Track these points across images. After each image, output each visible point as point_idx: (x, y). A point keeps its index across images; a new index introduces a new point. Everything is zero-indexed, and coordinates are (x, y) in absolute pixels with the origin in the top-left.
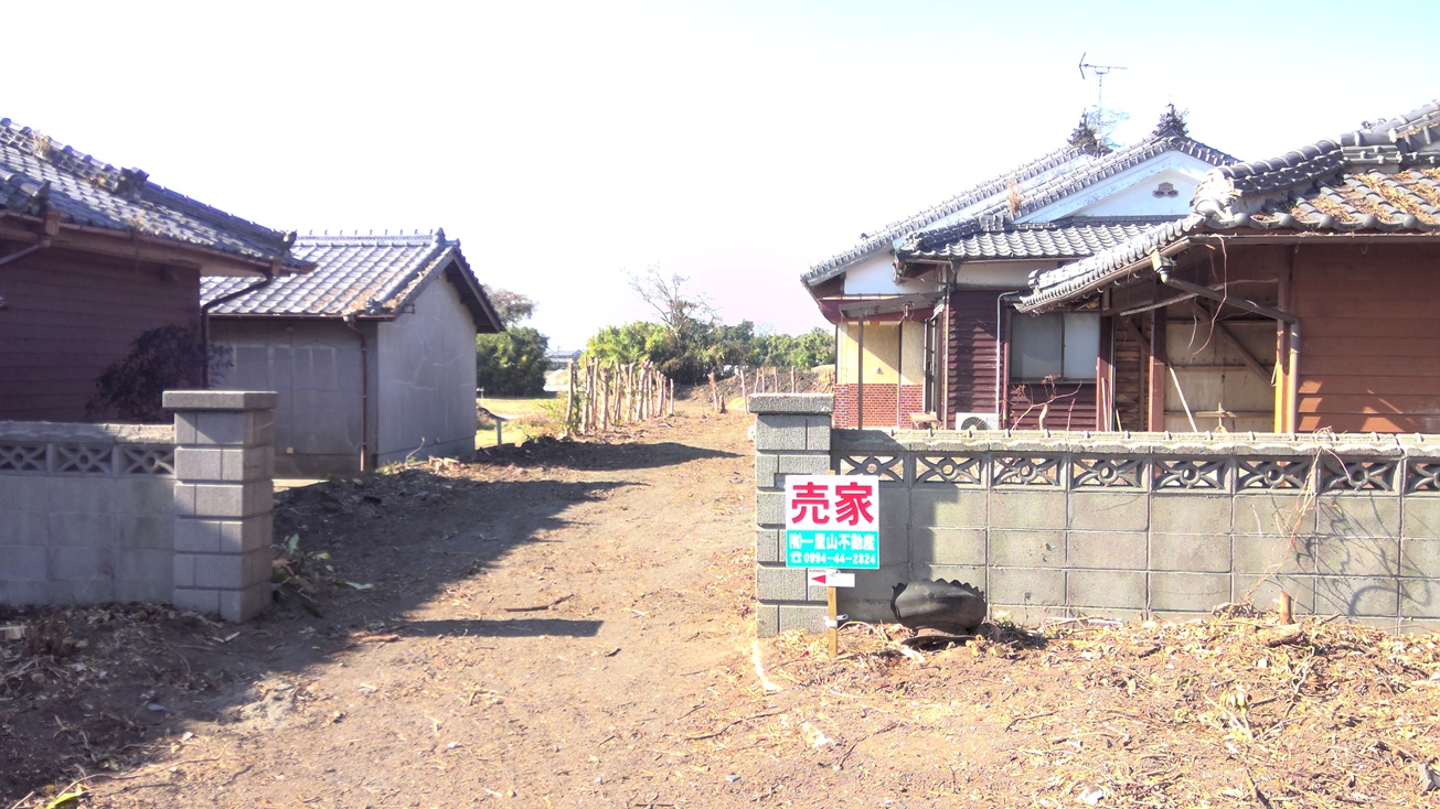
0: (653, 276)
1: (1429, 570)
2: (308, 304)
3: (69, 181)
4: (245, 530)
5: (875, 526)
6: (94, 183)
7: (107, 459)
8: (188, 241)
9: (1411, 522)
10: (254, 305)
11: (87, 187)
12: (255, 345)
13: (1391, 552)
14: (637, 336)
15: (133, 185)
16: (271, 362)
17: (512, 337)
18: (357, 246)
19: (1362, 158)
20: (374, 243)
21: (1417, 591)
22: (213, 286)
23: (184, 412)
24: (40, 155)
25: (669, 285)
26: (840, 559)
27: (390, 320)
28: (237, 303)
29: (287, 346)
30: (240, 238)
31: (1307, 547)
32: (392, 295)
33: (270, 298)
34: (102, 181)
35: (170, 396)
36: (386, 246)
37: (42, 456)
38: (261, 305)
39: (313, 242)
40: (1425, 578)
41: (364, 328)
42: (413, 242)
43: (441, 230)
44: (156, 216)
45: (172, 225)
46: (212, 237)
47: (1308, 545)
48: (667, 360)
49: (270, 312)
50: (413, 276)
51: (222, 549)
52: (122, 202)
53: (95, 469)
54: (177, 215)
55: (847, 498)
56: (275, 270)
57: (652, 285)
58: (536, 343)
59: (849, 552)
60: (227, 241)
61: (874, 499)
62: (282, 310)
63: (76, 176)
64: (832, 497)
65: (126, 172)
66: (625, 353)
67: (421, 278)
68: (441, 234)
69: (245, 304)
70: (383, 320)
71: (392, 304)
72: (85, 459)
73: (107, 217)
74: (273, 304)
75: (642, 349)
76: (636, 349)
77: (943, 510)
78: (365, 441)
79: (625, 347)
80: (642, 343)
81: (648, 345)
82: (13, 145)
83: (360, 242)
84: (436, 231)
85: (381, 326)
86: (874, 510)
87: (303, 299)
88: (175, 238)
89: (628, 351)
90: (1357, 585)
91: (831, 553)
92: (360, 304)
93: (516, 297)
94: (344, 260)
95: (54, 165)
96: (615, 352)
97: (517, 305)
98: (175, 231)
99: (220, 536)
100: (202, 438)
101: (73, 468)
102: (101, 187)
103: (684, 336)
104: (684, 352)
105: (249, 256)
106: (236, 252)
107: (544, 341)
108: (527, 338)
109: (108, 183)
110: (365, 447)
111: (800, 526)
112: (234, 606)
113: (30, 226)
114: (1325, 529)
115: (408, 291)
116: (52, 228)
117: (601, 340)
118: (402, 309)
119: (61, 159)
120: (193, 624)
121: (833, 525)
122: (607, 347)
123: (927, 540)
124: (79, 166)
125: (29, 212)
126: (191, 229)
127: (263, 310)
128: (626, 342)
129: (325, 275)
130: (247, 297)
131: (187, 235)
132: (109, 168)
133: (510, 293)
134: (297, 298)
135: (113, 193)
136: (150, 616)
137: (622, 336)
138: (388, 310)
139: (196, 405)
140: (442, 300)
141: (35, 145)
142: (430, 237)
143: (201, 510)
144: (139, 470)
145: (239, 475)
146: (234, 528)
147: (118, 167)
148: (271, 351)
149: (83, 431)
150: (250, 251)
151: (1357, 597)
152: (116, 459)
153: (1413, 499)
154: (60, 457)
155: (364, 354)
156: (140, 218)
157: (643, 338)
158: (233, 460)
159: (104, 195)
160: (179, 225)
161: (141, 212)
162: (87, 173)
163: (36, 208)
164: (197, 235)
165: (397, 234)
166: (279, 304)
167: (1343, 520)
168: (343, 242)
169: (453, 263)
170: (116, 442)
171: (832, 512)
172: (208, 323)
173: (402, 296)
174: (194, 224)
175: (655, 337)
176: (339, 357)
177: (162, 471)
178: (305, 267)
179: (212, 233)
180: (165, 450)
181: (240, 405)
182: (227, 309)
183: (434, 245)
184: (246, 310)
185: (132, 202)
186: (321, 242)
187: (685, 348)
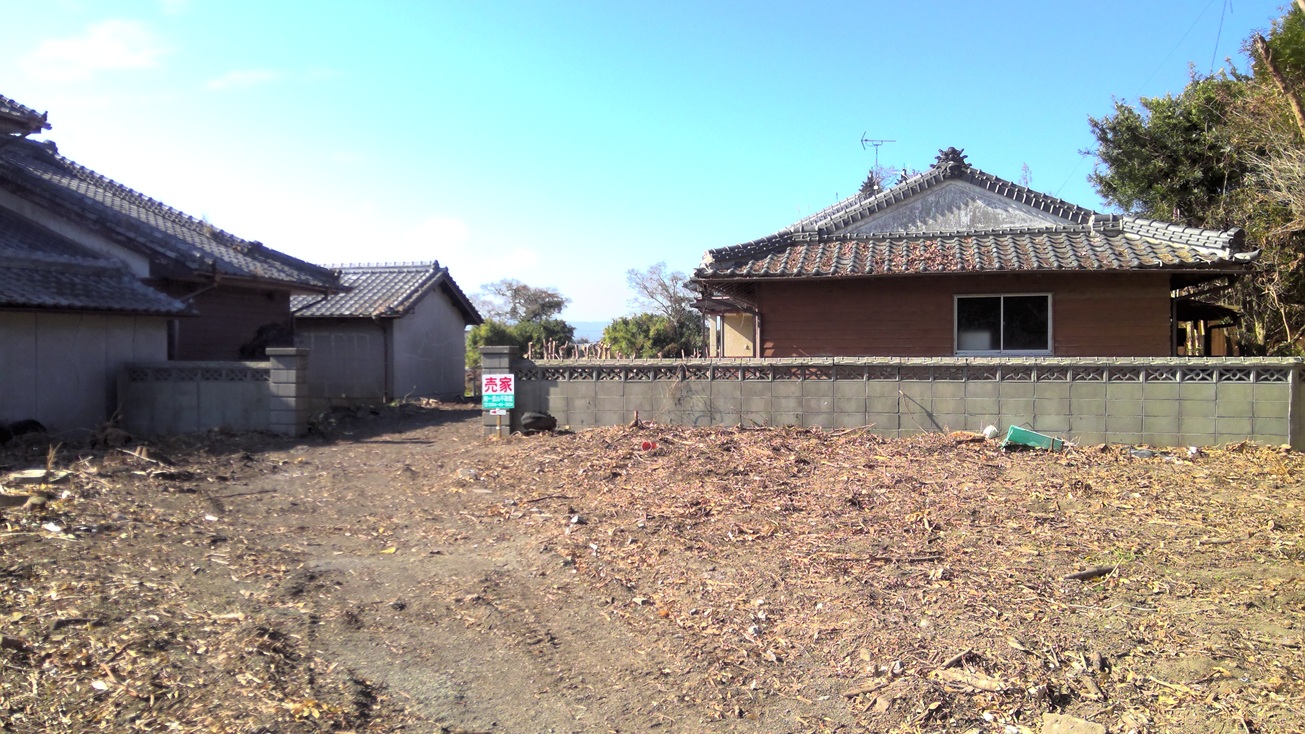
0: (655, 277)
1: (722, 409)
2: (353, 309)
3: (223, 249)
4: (297, 402)
5: (513, 392)
6: (235, 249)
7: (245, 376)
8: (282, 280)
9: (714, 390)
10: (323, 310)
11: (231, 252)
12: (325, 334)
13: (708, 403)
14: (643, 324)
15: (256, 250)
16: (333, 344)
17: (545, 328)
18: (386, 272)
19: (801, 239)
20: (396, 270)
21: (718, 416)
22: (297, 302)
23: (274, 356)
24: (208, 235)
25: (668, 283)
26: (501, 405)
27: (399, 318)
28: (314, 309)
29: (341, 334)
30: (311, 275)
31: (679, 401)
32: (401, 303)
33: (332, 306)
34: (239, 248)
35: (269, 350)
36: (403, 272)
37: (220, 375)
38: (327, 310)
39: (361, 271)
40: (721, 412)
41: (384, 323)
42: (419, 269)
43: (436, 261)
44: (266, 266)
45: (274, 271)
46: (295, 276)
47: (679, 400)
48: (667, 345)
49: (331, 314)
50: (416, 290)
51: (287, 409)
52: (249, 260)
53: (241, 379)
54: (277, 264)
55: (503, 383)
56: (329, 291)
57: (656, 284)
58: (564, 332)
59: (504, 402)
60: (303, 277)
61: (512, 383)
62: (338, 313)
63: (226, 246)
64: (498, 382)
65: (251, 243)
66: (633, 340)
67: (420, 292)
68: (436, 264)
69: (318, 309)
70: (394, 318)
71: (400, 308)
72: (237, 376)
73: (242, 270)
74: (334, 309)
75: (647, 336)
76: (642, 336)
77: (552, 390)
78: (386, 389)
79: (633, 335)
80: (647, 331)
81: (651, 333)
82: (194, 230)
83: (387, 270)
84: (433, 262)
85: (396, 322)
86: (512, 387)
87: (351, 306)
88: (276, 279)
89: (636, 338)
90: (697, 415)
91: (498, 403)
92: (382, 309)
93: (550, 295)
94: (378, 281)
95: (215, 240)
96: (625, 338)
97: (548, 302)
98: (276, 275)
99: (287, 404)
100: (281, 366)
101: (232, 379)
102: (239, 252)
103: (682, 325)
104: (681, 337)
105: (315, 286)
106: (308, 284)
107: (571, 330)
108: (556, 329)
109: (242, 249)
110: (386, 394)
111: (488, 393)
112: (293, 430)
113: (208, 277)
114: (684, 393)
115: (411, 300)
116: (218, 278)
117: (614, 329)
118: (407, 311)
119: (219, 237)
120: (277, 436)
121: (498, 393)
122: (618, 335)
123: (547, 401)
124: (228, 241)
125: (207, 271)
126: (284, 272)
127: (328, 313)
128: (634, 331)
129: (365, 291)
130: (319, 305)
131: (283, 276)
132: (243, 241)
133: (545, 293)
134: (347, 306)
135: (245, 255)
136: (261, 433)
137: (631, 326)
138: (398, 312)
139: (278, 353)
140: (438, 304)
141: (205, 230)
142: (429, 266)
143: (281, 394)
144: (257, 380)
145: (294, 380)
146: (292, 401)
147: (247, 239)
148: (333, 337)
149: (236, 365)
150: (315, 283)
151: (697, 419)
152: (249, 375)
153: (715, 382)
154: (227, 375)
155: (385, 339)
156: (258, 268)
157: (648, 327)
158: (292, 375)
159: (240, 256)
160: (279, 271)
161: (258, 265)
162: (232, 244)
163: (211, 269)
164: (287, 275)
165: (410, 264)
166: (337, 309)
167: (691, 391)
168: (378, 270)
169: (444, 281)
170: (249, 369)
171: (498, 388)
172: (294, 321)
173: (407, 304)
174: (286, 269)
175: (658, 326)
176: (371, 339)
177: (266, 380)
178: (348, 290)
179: (295, 273)
180: (267, 372)
181: (294, 353)
182: (308, 313)
183: (431, 271)
184: (318, 314)
185: (254, 259)
186: (365, 270)
187: (682, 335)
